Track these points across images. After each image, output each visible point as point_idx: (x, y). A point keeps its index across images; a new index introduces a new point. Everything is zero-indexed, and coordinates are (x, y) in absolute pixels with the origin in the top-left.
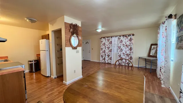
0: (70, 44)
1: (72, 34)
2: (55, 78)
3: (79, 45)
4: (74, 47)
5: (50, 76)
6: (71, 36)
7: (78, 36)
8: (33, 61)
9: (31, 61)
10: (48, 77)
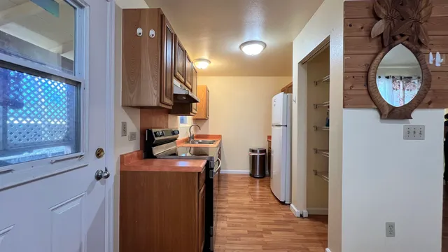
0: (369, 94)
1: (383, 47)
2: (301, 216)
3: (427, 99)
4: (394, 108)
5: (289, 204)
6: (377, 54)
7: (422, 50)
8: (258, 151)
9: (253, 151)
10: (283, 203)
